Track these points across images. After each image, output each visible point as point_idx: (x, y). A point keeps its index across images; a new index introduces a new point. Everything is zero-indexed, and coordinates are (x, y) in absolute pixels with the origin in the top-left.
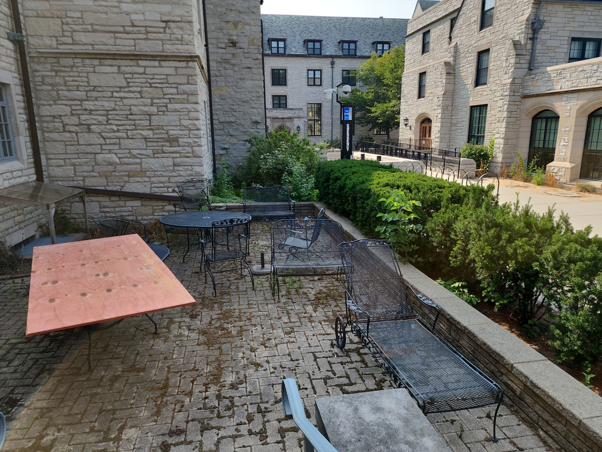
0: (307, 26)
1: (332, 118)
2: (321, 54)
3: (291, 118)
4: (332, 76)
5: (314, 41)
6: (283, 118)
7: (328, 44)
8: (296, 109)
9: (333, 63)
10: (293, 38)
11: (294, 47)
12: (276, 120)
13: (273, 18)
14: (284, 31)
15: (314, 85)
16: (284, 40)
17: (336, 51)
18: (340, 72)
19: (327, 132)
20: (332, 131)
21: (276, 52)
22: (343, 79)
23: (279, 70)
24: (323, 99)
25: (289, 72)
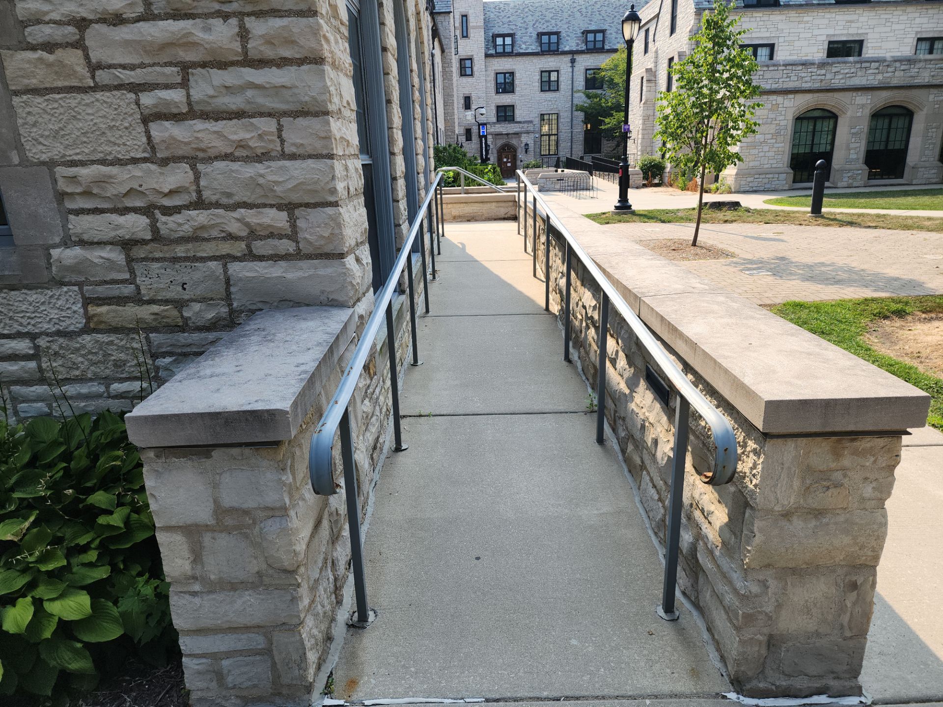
0: (544, 12)
1: (572, 132)
2: (558, 50)
3: (517, 134)
4: (573, 78)
5: (549, 34)
6: (507, 134)
7: (568, 36)
8: (524, 122)
9: (573, 61)
10: (524, 31)
11: (525, 43)
12: (499, 137)
13: (502, 6)
14: (514, 23)
15: (549, 90)
16: (512, 35)
17: (578, 45)
18: (583, 71)
19: (565, 150)
20: (571, 148)
21: (502, 51)
22: (587, 80)
23: (505, 74)
24: (560, 108)
25: (517, 76)
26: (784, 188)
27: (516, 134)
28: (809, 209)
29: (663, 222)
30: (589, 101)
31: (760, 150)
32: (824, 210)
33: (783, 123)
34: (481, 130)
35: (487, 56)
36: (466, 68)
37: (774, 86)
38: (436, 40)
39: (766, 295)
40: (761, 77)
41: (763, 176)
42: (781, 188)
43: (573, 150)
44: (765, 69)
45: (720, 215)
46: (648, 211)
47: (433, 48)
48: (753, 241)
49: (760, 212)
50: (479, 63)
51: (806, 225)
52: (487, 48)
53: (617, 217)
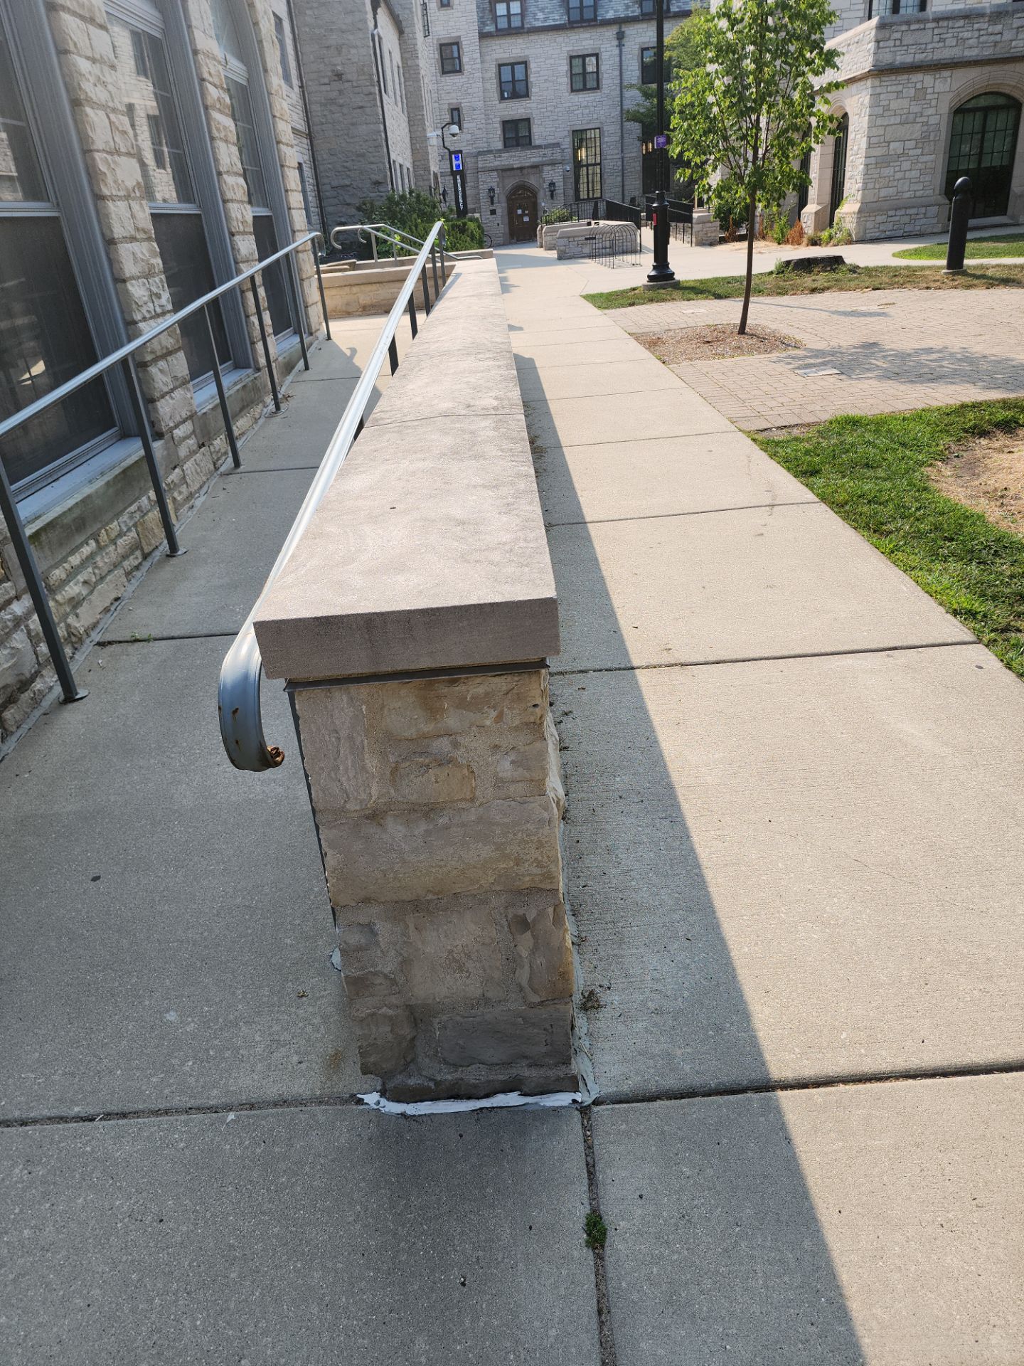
1: (623, 158)
2: (595, 19)
3: (537, 167)
4: (621, 66)
6: (521, 169)
8: (547, 146)
9: (620, 36)
11: (542, 10)
12: (508, 173)
15: (585, 89)
17: (627, 7)
18: (637, 52)
19: (613, 190)
20: (623, 186)
21: (506, 26)
22: (644, 68)
23: (513, 65)
24: (603, 118)
25: (533, 66)
26: (935, 230)
27: (535, 167)
28: (944, 262)
29: (718, 297)
30: (647, 103)
31: (897, 169)
32: (966, 262)
33: (933, 120)
34: (454, 163)
35: (483, 36)
36: (450, 58)
37: (919, 57)
38: (382, 12)
39: (811, 408)
40: (898, 43)
41: (902, 212)
42: (929, 231)
43: (626, 188)
44: (904, 28)
45: (808, 280)
46: (701, 282)
47: (376, 26)
48: (843, 318)
49: (869, 271)
50: (470, 52)
51: (936, 289)
52: (482, 23)
53: (650, 294)
